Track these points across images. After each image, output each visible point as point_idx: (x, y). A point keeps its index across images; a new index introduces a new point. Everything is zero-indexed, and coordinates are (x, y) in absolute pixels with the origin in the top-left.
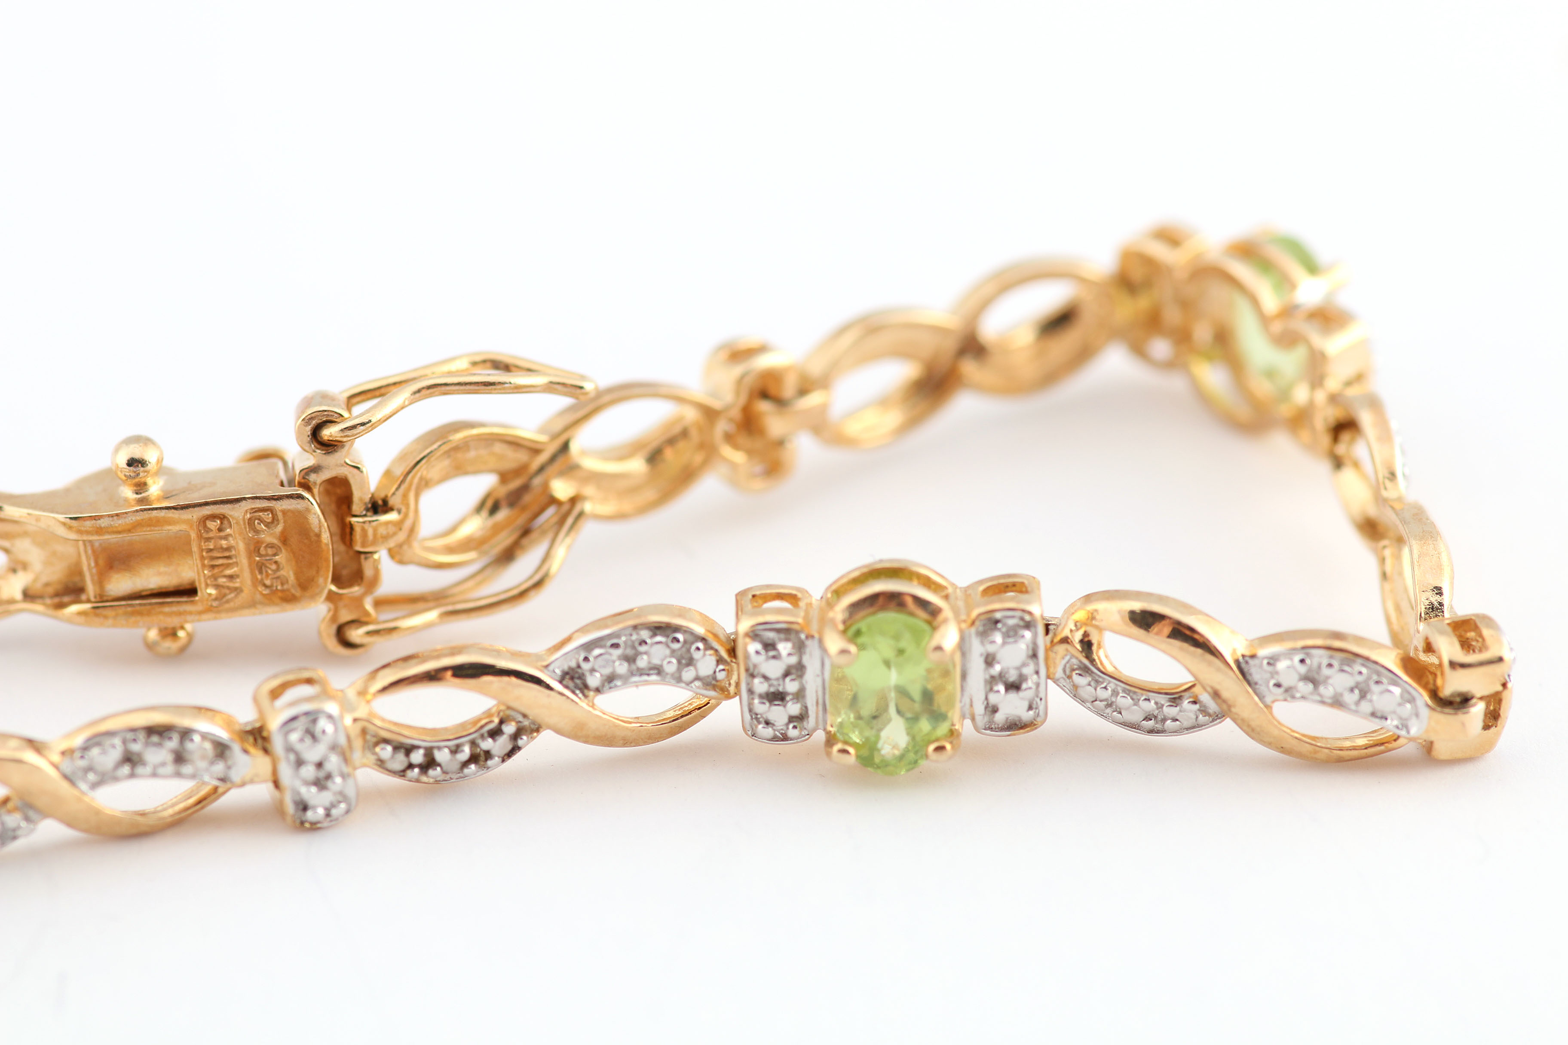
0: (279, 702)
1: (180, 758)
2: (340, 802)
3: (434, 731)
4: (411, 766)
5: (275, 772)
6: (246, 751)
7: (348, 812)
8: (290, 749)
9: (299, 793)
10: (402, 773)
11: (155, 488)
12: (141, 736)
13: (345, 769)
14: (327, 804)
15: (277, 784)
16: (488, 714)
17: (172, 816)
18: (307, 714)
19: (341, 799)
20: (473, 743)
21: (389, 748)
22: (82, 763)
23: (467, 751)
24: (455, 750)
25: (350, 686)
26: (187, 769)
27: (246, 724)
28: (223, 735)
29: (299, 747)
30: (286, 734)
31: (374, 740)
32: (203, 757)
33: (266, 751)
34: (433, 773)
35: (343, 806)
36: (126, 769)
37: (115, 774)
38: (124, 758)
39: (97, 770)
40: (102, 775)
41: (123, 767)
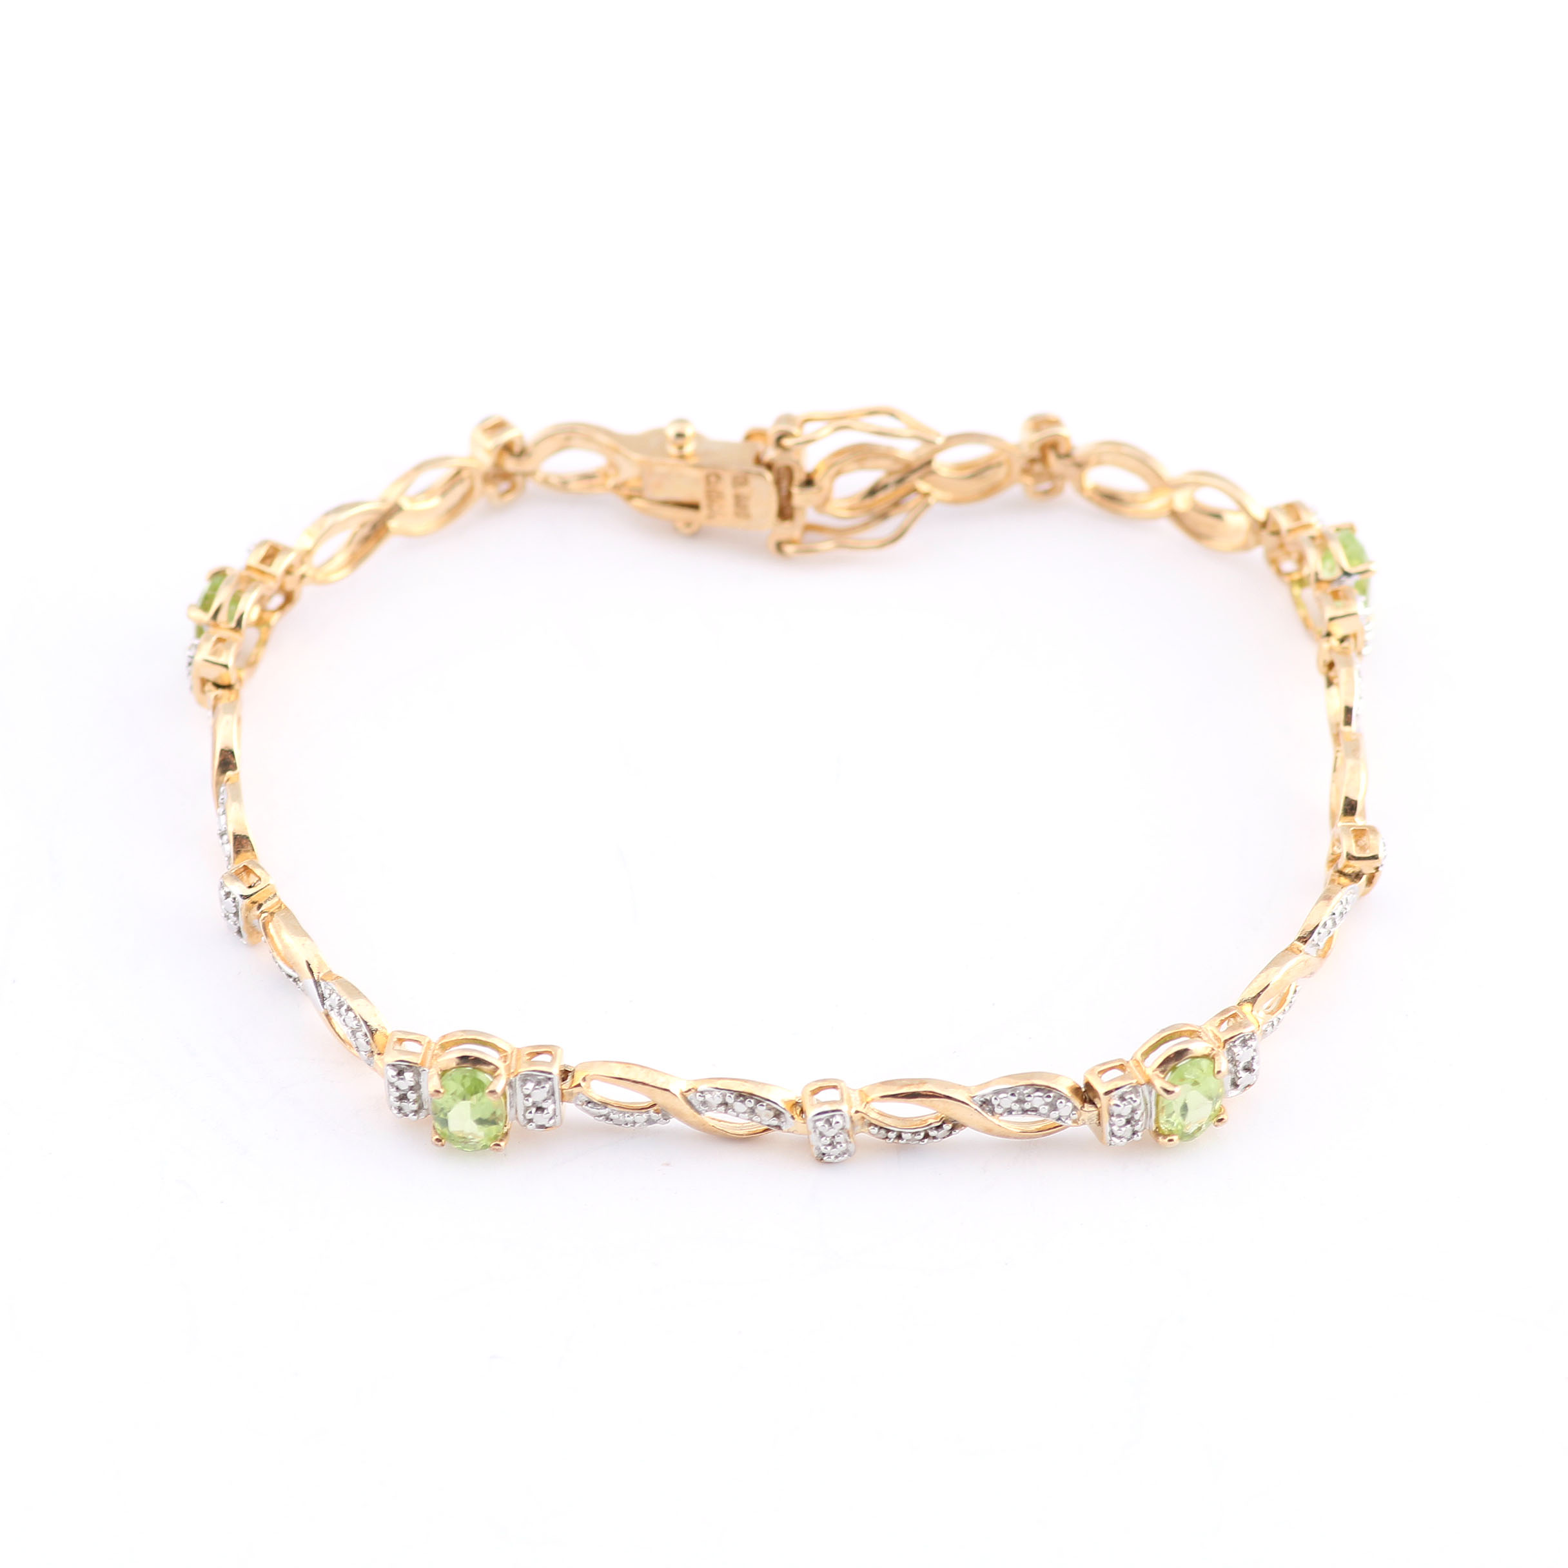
3: (903, 1122)
6: (793, 1117)
16: (935, 1117)
19: (845, 1151)
24: (915, 1132)
31: (868, 1122)
34: (901, 1142)
36: (723, 1108)
37: (717, 1109)
38: (724, 1103)
39: (708, 1105)
40: (710, 1107)
41: (721, 1107)
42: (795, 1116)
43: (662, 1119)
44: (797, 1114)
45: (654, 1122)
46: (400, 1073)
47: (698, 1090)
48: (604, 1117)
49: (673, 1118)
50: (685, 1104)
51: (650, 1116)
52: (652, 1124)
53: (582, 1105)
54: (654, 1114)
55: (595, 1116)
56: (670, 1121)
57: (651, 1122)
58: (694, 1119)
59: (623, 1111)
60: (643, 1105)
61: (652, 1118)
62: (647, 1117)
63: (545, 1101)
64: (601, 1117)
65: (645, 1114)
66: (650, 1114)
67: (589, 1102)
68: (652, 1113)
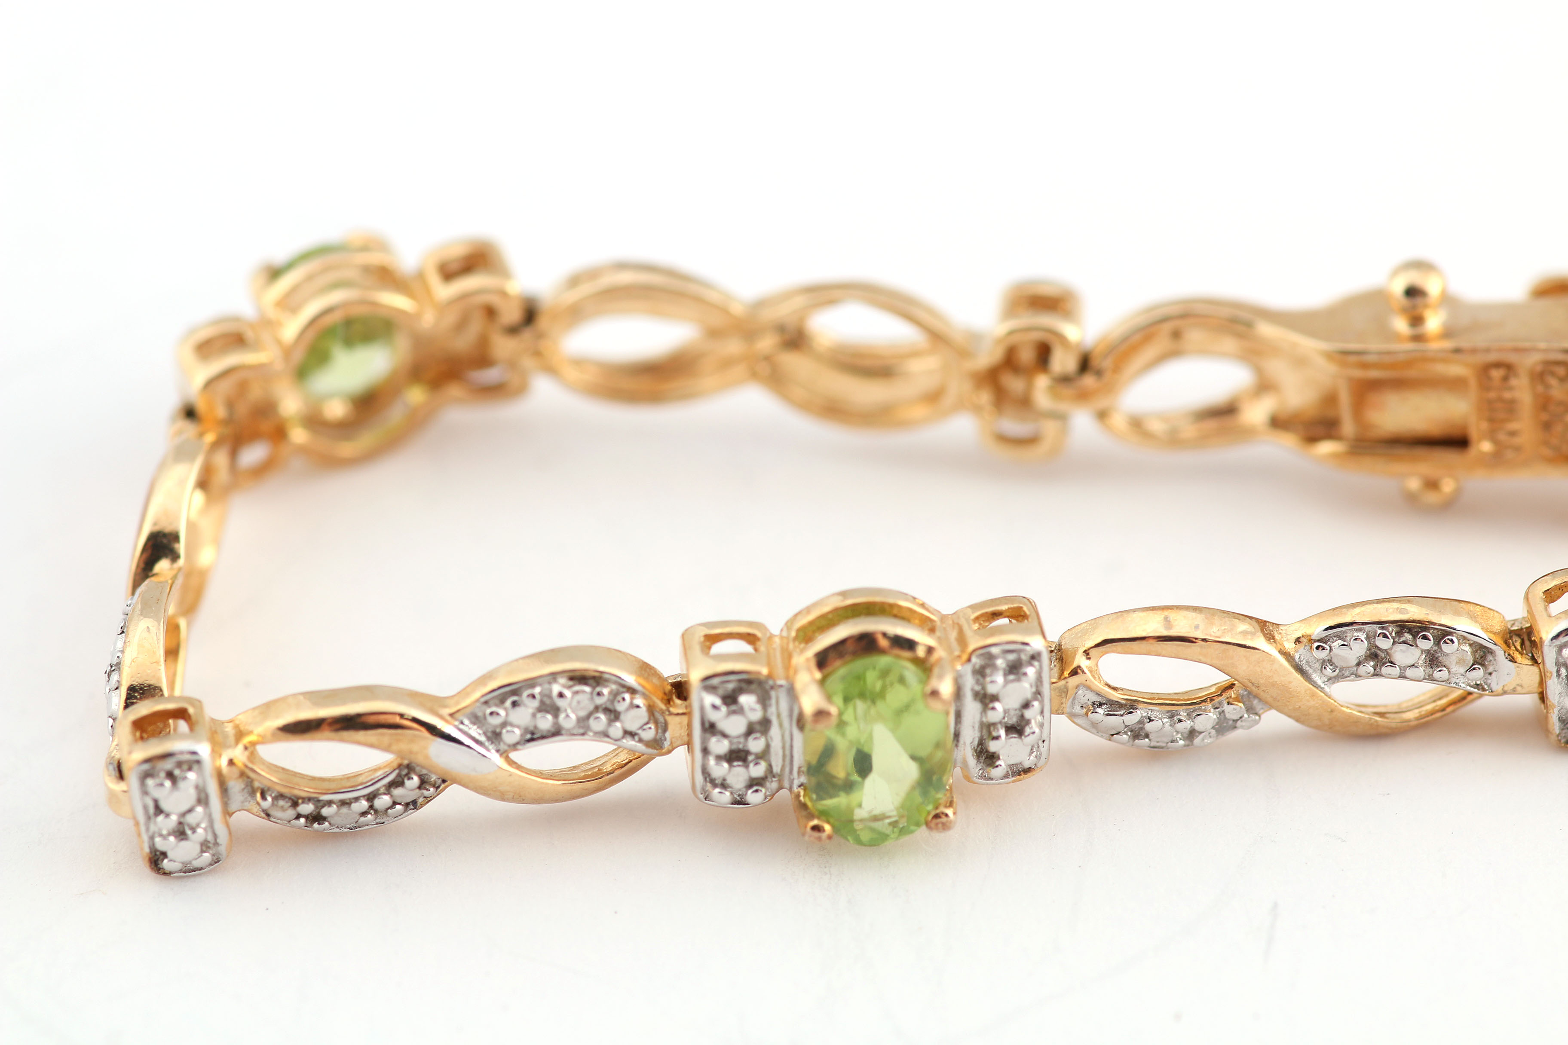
0: (1555, 608)
1: (1433, 660)
5: (1542, 683)
6: (1513, 660)
11: (1434, 322)
12: (1392, 629)
15: (1543, 697)
22: (1322, 655)
26: (1440, 674)
28: (1484, 637)
32: (1460, 662)
33: (1534, 661)
36: (1369, 667)
37: (1357, 670)
38: (1371, 654)
39: (1337, 665)
40: (1341, 669)
41: (1366, 664)
42: (1517, 656)
43: (1246, 716)
44: (1517, 650)
45: (1234, 725)
46: (730, 699)
47: (1313, 637)
48: (1131, 731)
49: (1270, 709)
50: (1293, 671)
51: (1223, 711)
52: (1228, 730)
53: (1087, 714)
54: (1231, 707)
55: (1113, 735)
56: (1263, 716)
57: (1225, 727)
58: (1312, 703)
59: (1168, 712)
60: (1208, 692)
61: (1227, 715)
62: (1217, 716)
63: (1026, 705)
64: (1126, 733)
65: (1212, 711)
66: (1223, 709)
67: (1101, 705)
68: (1226, 705)
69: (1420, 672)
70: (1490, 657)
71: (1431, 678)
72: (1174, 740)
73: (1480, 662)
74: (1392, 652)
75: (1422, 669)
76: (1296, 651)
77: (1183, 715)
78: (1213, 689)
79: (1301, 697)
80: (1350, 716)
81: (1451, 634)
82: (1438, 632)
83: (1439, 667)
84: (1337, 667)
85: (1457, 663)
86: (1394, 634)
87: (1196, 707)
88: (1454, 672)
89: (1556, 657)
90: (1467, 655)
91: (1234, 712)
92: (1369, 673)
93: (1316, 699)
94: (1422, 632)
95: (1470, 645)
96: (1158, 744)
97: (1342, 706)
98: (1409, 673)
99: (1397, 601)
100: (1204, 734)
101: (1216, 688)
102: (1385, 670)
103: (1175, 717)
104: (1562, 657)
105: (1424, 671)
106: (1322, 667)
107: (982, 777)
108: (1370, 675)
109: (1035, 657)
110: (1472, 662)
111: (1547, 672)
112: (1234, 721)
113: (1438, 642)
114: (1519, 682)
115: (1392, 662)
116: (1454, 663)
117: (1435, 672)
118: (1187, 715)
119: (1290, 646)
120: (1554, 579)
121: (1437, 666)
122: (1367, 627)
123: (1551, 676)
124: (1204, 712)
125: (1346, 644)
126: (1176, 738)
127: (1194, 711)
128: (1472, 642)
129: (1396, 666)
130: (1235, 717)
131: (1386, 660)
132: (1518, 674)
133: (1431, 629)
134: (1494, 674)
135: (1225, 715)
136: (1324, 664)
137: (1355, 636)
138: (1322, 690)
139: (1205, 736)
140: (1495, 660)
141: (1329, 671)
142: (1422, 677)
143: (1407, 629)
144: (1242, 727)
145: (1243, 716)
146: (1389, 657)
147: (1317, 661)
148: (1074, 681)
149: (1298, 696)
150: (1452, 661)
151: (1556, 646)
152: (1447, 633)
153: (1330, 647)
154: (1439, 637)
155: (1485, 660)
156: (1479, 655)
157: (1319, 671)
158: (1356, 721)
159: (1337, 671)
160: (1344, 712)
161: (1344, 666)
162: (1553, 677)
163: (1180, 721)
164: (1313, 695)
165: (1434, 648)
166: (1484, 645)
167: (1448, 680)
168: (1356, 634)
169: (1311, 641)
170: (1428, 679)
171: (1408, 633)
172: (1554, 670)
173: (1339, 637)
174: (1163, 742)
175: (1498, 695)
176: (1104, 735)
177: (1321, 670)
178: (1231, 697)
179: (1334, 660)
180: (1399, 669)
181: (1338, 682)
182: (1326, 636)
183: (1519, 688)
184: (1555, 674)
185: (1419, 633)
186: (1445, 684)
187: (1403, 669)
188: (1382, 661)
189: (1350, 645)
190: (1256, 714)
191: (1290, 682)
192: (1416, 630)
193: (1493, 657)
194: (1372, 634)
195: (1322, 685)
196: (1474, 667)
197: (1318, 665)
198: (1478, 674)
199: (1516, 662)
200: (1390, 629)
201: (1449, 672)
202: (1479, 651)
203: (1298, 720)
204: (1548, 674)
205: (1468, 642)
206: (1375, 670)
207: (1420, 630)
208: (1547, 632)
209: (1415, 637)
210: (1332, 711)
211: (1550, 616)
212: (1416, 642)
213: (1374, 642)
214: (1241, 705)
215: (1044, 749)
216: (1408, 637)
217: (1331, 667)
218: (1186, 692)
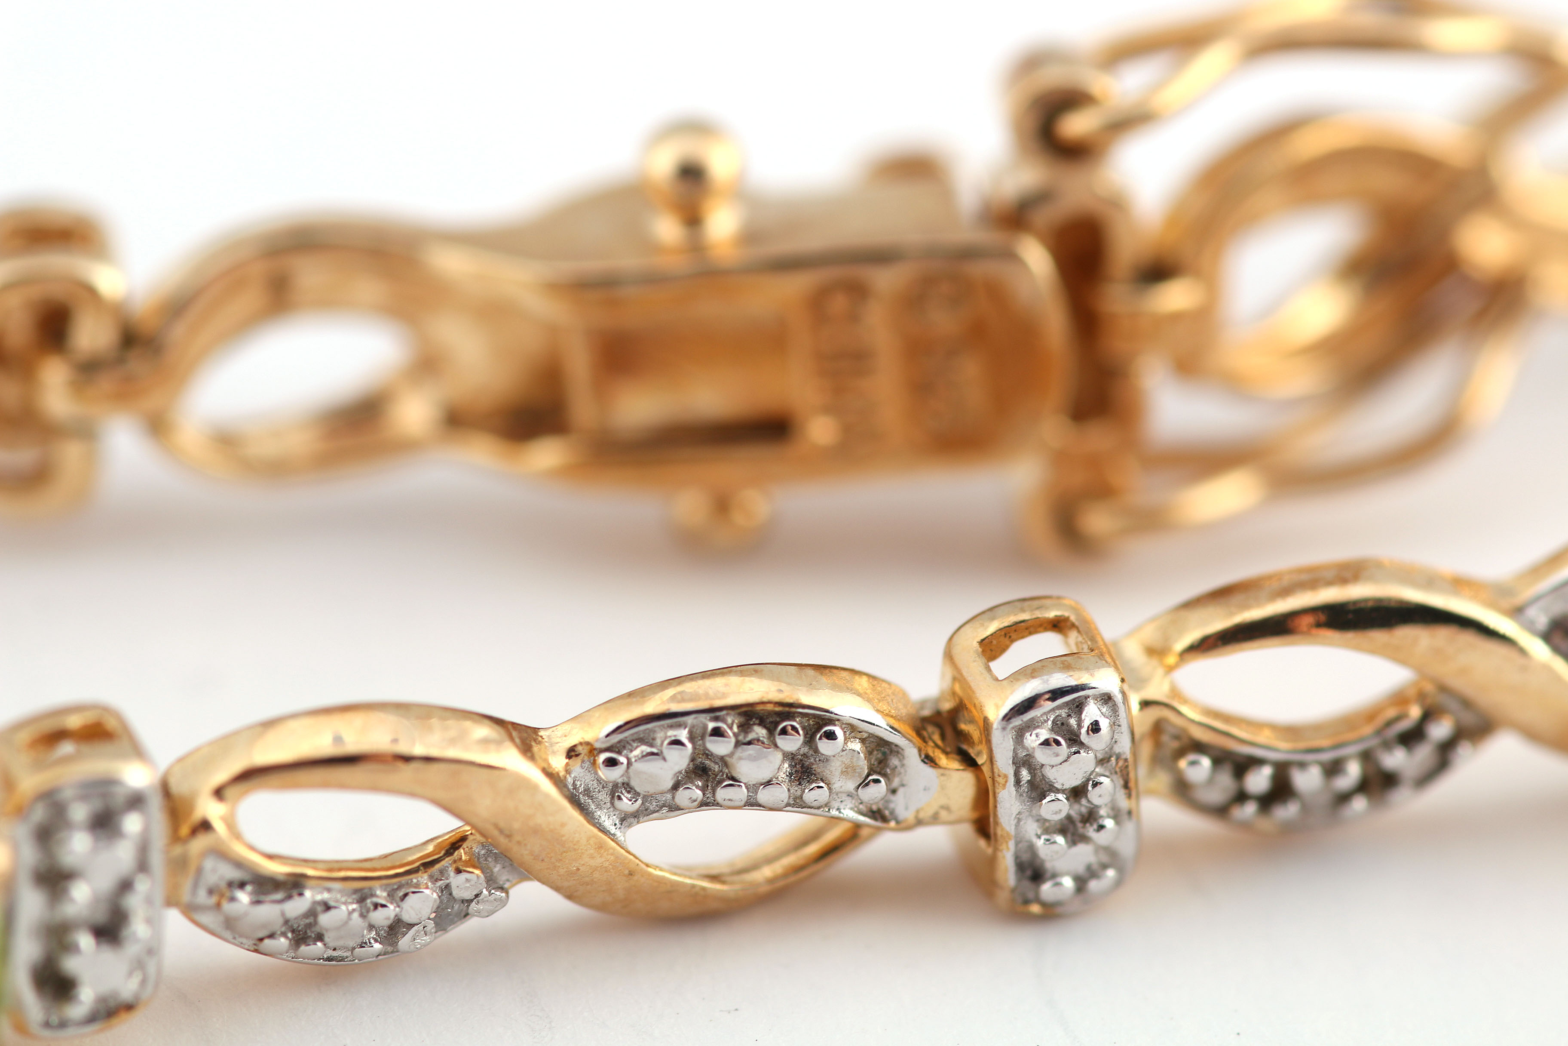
0: (1003, 666)
1: (803, 771)
2: (1105, 867)
3: (1291, 731)
4: (1241, 797)
6: (929, 760)
7: (1119, 883)
8: (1024, 761)
9: (1032, 848)
10: (1221, 811)
11: (721, 224)
12: (731, 725)
13: (1124, 803)
14: (1081, 869)
15: (984, 826)
16: (1399, 699)
17: (771, 881)
18: (1056, 694)
19: (1104, 858)
20: (1366, 757)
21: (1206, 762)
22: (614, 774)
23: (1354, 770)
24: (1333, 769)
25: (1131, 634)
26: (814, 795)
27: (923, 704)
28: (881, 725)
29: (1042, 756)
30: (1020, 734)
31: (1175, 745)
32: (849, 770)
33: (970, 762)
34: (1287, 811)
35: (1111, 873)
36: (694, 790)
37: (673, 798)
38: (696, 768)
39: (638, 790)
40: (645, 798)
41: (689, 786)
42: (940, 757)
43: (485, 892)
44: (937, 746)
45: (465, 910)
47: (598, 745)
48: (293, 931)
49: (527, 879)
50: (566, 804)
51: (448, 886)
52: (452, 923)
53: (218, 905)
54: (464, 876)
55: (261, 940)
56: (511, 892)
57: (449, 914)
58: (598, 861)
59: (356, 891)
60: (421, 854)
61: (455, 893)
62: (438, 895)
63: (125, 886)
64: (284, 934)
65: (430, 887)
66: (448, 881)
67: (242, 885)
68: (452, 874)
69: (780, 793)
70: (894, 761)
71: (797, 803)
72: (366, 943)
73: (878, 770)
74: (731, 761)
75: (785, 787)
76: (568, 771)
77: (381, 895)
78: (430, 848)
79: (579, 851)
80: (661, 881)
81: (831, 722)
82: (808, 720)
83: (812, 783)
84: (638, 794)
85: (842, 772)
86: (735, 729)
87: (403, 879)
88: (838, 790)
89: (1014, 749)
90: (858, 758)
91: (468, 885)
92: (695, 801)
93: (605, 854)
94: (783, 721)
95: (863, 741)
96: (335, 954)
97: (647, 866)
98: (763, 796)
99: (736, 671)
100: (416, 928)
101: (435, 846)
102: (722, 794)
103: (369, 901)
104: (1024, 747)
105: (789, 790)
106: (613, 798)
107: (47, 1025)
108: (696, 803)
109: (136, 801)
110: (866, 772)
111: (999, 776)
112: (463, 901)
113: (810, 740)
114: (943, 801)
115: (733, 779)
116: (838, 773)
117: (807, 791)
118: (388, 895)
119: (558, 763)
120: (993, 619)
121: (808, 782)
122: (690, 720)
123: (1006, 782)
124: (416, 888)
125: (655, 750)
126: (366, 940)
127: (400, 887)
128: (865, 735)
129: (741, 784)
130: (468, 895)
131: (723, 775)
132: (943, 788)
133: (798, 717)
134: (901, 791)
135: (451, 894)
136: (615, 791)
137: (670, 737)
138: (613, 837)
139: (418, 931)
140: (903, 765)
141: (626, 804)
142: (786, 801)
143: (757, 719)
144: (479, 914)
145: (482, 892)
146: (727, 771)
147: (603, 787)
148: (200, 843)
149: (575, 850)
150: (834, 770)
151: (1013, 728)
152: (824, 722)
153: (628, 759)
154: (811, 730)
155: (887, 766)
156: (876, 759)
157: (609, 805)
158: (672, 889)
159: (640, 802)
160: (650, 874)
161: (652, 791)
162: (1008, 784)
163: (376, 906)
164: (600, 846)
165: (802, 751)
166: (886, 738)
167: (826, 805)
168: (671, 733)
169: (593, 751)
170: (793, 806)
171: (759, 725)
172: (1010, 771)
173: (642, 741)
174: (346, 948)
175: (909, 828)
176: (244, 941)
177: (612, 804)
178: (461, 859)
179: (633, 783)
180: (746, 790)
181: (638, 822)
182: (619, 742)
183: (944, 814)
184: (1012, 779)
185: (777, 724)
186: (822, 813)
187: (753, 788)
188: (714, 779)
189: (662, 752)
190: (502, 889)
191: (563, 825)
192: (771, 720)
193: (900, 760)
194: (699, 731)
195: (613, 830)
196: (871, 778)
197: (604, 796)
198: (876, 792)
199: (940, 767)
200: (730, 720)
201: (830, 789)
202: (875, 752)
203: (570, 897)
204: (1001, 780)
205: (859, 735)
206: (704, 794)
207: (778, 719)
208: (997, 707)
209: (771, 732)
210: (631, 874)
211: (997, 680)
212: (774, 739)
213: (704, 745)
214: (477, 872)
215: (151, 969)
216: (760, 732)
217: (629, 796)
218: (386, 856)
